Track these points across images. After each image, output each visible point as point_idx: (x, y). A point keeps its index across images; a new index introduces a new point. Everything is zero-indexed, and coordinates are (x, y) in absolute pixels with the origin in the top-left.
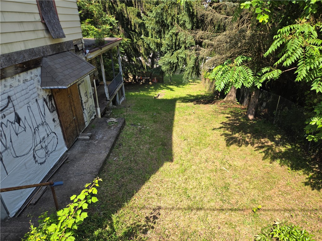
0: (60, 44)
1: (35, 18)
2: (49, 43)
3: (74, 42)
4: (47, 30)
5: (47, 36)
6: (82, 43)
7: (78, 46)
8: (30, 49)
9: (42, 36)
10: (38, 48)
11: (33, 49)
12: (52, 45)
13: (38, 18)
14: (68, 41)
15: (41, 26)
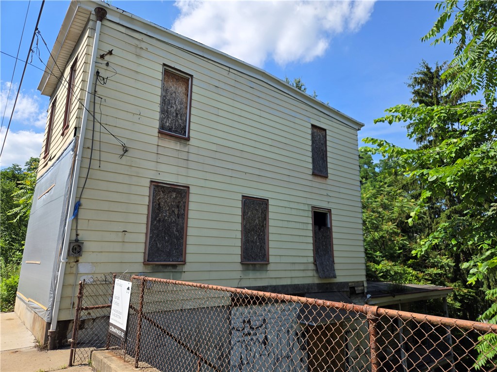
0: (330, 284)
1: (308, 260)
2: (317, 281)
3: (350, 284)
4: (317, 270)
5: (316, 275)
6: (363, 286)
7: (356, 289)
8: (295, 285)
9: (312, 275)
10: (303, 285)
11: (298, 285)
12: (319, 284)
13: (311, 260)
14: (341, 283)
15: (312, 267)
